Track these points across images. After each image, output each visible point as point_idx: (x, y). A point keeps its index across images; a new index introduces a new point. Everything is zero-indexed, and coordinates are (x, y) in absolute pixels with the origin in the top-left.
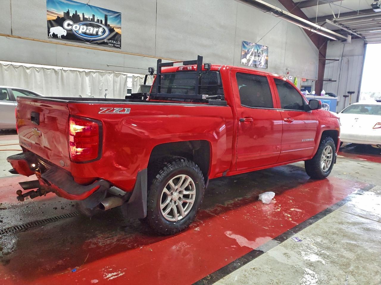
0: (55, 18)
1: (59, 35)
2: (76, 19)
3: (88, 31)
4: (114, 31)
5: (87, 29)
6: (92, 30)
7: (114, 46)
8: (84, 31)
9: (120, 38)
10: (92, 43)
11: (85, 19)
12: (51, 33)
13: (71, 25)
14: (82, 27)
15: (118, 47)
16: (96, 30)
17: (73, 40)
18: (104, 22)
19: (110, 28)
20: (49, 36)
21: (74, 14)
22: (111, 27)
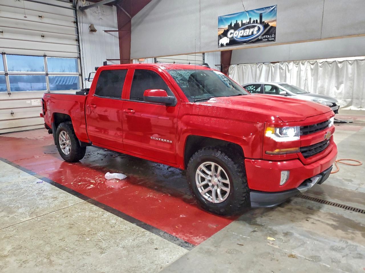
0: (222, 32)
1: (225, 44)
2: (236, 27)
3: (245, 34)
4: (269, 25)
5: (244, 32)
6: (248, 32)
7: (268, 41)
8: (241, 35)
9: (275, 31)
10: (248, 43)
11: (243, 24)
12: (220, 44)
13: (233, 33)
14: (240, 32)
15: (272, 41)
16: (251, 30)
17: (234, 44)
18: (259, 21)
19: (264, 24)
20: (218, 46)
21: (235, 24)
22: (266, 23)
